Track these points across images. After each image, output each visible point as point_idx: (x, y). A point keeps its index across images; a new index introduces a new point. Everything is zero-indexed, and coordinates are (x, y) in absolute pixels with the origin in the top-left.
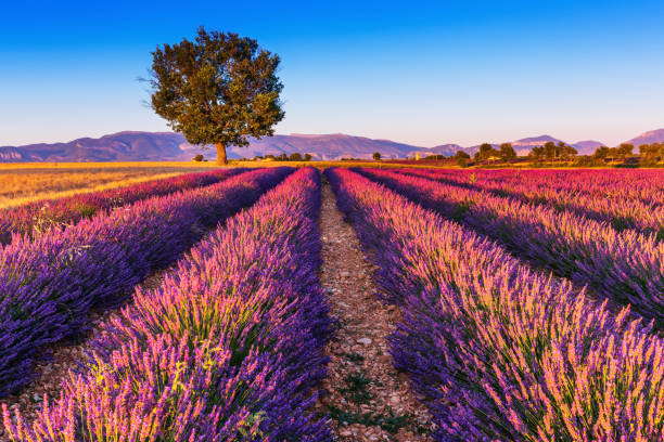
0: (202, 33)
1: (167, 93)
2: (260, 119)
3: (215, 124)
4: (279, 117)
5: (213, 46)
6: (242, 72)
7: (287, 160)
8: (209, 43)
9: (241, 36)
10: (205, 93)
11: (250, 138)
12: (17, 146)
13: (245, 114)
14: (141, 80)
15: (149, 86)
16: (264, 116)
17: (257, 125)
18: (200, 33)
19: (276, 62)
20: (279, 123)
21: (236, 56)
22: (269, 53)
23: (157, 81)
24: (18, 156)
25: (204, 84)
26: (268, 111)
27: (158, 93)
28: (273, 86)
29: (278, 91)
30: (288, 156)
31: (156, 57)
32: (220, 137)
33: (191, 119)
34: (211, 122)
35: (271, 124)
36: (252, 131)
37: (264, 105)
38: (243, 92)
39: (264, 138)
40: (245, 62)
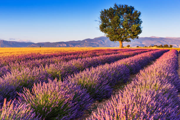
0: (116, 5)
1: (104, 25)
2: (133, 33)
3: (119, 35)
4: (140, 32)
5: (119, 9)
6: (128, 18)
7: (163, 47)
8: (118, 8)
9: (129, 6)
10: (115, 25)
11: (131, 39)
12: (65, 42)
13: (128, 31)
14: (96, 21)
16: (135, 32)
17: (132, 35)
18: (115, 5)
19: (140, 14)
20: (140, 34)
21: (127, 12)
22: (138, 11)
23: (101, 21)
24: (65, 45)
25: (115, 22)
26: (136, 30)
27: (101, 25)
28: (139, 22)
29: (141, 23)
30: (163, 46)
31: (101, 13)
32: (120, 39)
33: (111, 33)
34: (118, 34)
35: (137, 35)
36: (131, 37)
37: (135, 28)
38: (127, 24)
39: (135, 39)
40: (129, 14)
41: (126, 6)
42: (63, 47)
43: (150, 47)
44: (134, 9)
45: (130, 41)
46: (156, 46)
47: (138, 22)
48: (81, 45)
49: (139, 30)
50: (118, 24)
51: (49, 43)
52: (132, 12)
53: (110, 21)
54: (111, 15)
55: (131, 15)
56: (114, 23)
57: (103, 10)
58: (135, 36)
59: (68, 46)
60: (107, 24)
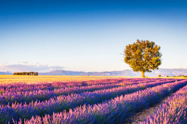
0: (138, 41)
1: (127, 57)
4: (160, 64)
5: (141, 44)
6: (149, 51)
9: (150, 41)
11: (152, 70)
15: (123, 56)
16: (155, 64)
17: (152, 66)
18: (137, 41)
19: (159, 48)
21: (148, 47)
22: (157, 46)
23: (125, 54)
24: (109, 74)
26: (155, 62)
27: (125, 58)
29: (160, 56)
31: (126, 48)
32: (142, 69)
33: (134, 64)
34: (140, 65)
35: (157, 66)
36: (151, 68)
37: (154, 60)
38: (148, 57)
39: (156, 70)
40: (150, 48)
41: (148, 41)
42: (107, 75)
43: (178, 77)
44: (154, 44)
45: (151, 71)
46: (184, 76)
47: (158, 55)
48: (121, 74)
49: (158, 62)
50: (140, 56)
51: (97, 72)
52: (153, 47)
53: (133, 55)
54: (134, 49)
55: (152, 49)
56: (136, 56)
57: (128, 46)
58: (155, 67)
59: (111, 75)
60: (130, 57)
